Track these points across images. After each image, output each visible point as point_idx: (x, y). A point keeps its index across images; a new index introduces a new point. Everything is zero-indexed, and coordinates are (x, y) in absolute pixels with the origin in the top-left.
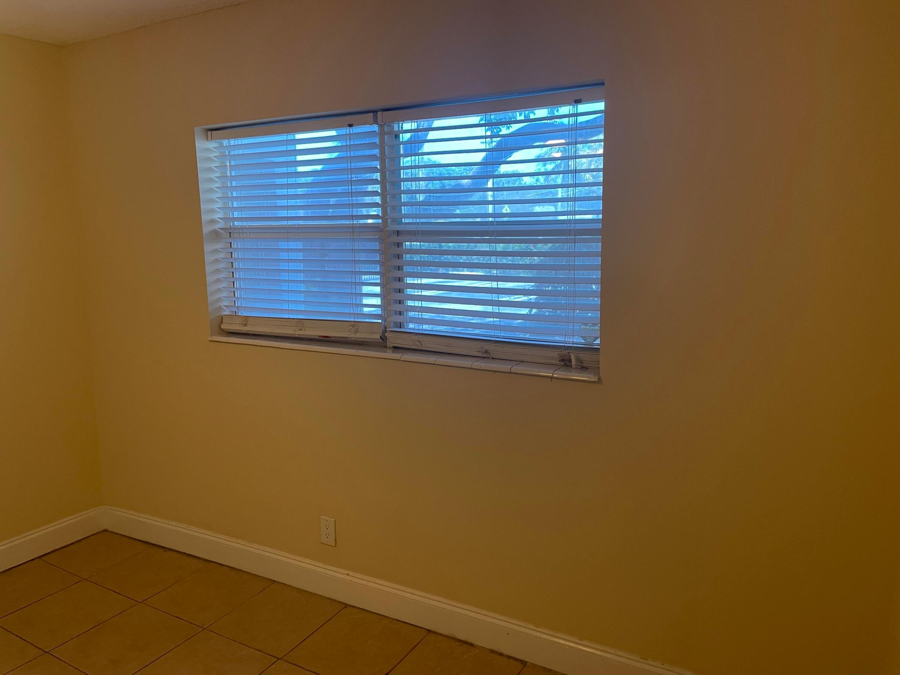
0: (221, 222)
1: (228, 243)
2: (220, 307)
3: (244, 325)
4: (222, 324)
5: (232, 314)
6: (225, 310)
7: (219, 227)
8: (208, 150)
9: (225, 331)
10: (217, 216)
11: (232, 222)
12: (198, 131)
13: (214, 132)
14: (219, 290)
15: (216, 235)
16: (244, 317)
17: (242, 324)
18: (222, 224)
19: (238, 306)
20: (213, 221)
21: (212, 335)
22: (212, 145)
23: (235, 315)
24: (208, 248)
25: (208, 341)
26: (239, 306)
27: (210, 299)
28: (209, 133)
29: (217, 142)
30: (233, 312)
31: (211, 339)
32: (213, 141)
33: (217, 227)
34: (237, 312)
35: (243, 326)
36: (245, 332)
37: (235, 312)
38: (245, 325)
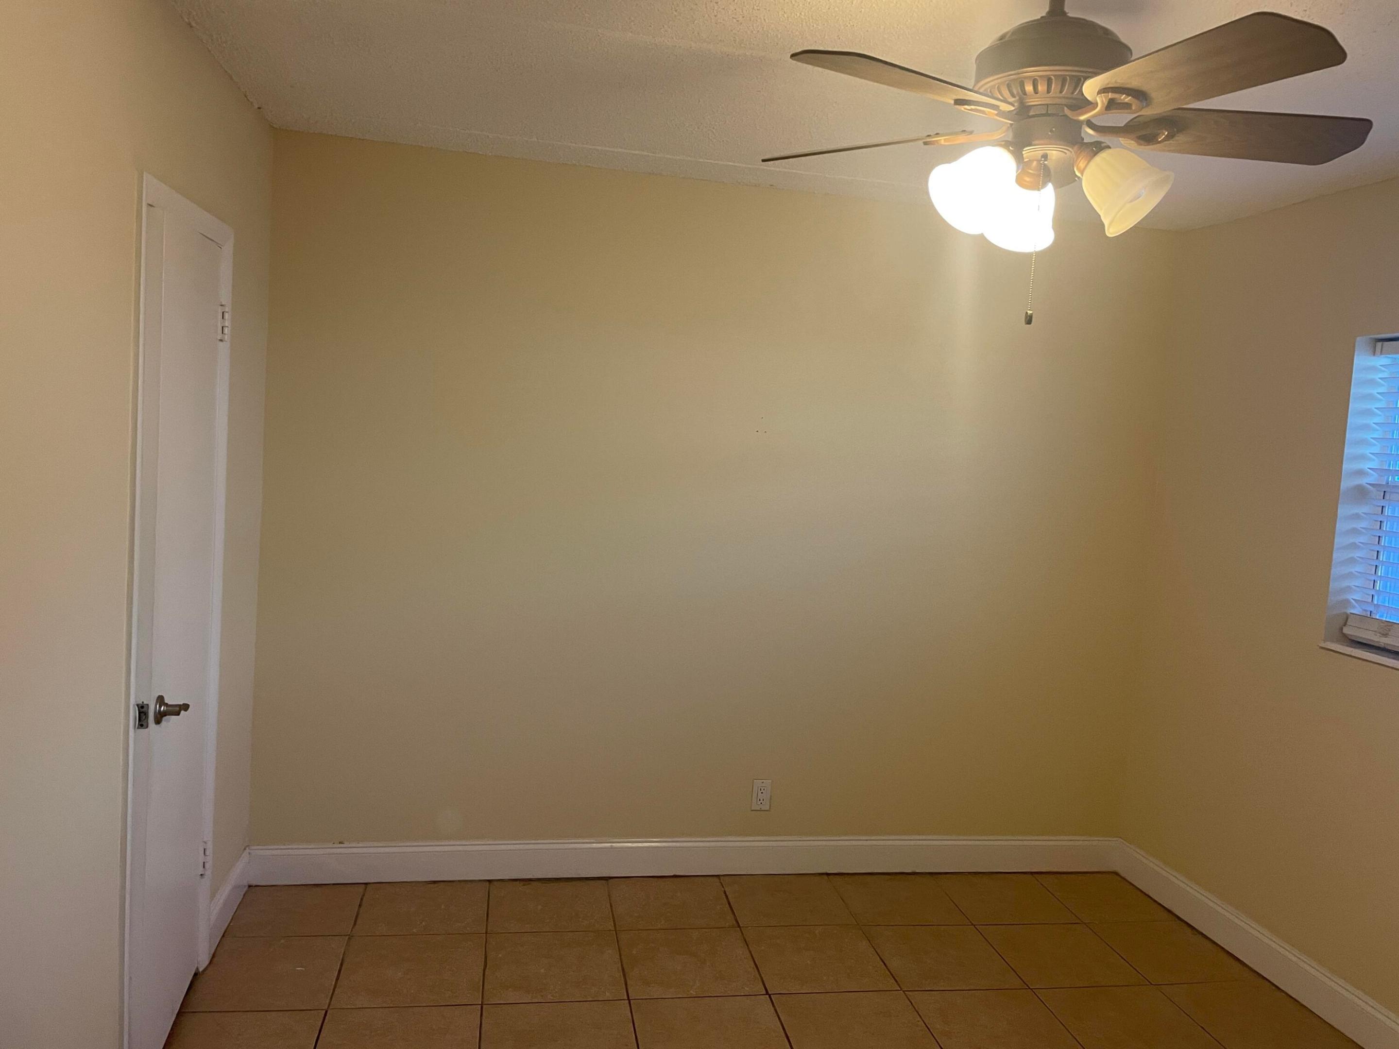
0: (1372, 475)
1: (1379, 506)
2: (1348, 601)
3: (1383, 634)
4: (1344, 626)
5: (1364, 614)
6: (1354, 607)
7: (1368, 482)
8: (1374, 369)
9: (1348, 638)
10: (1366, 466)
11: (1392, 476)
12: (1361, 342)
13: (1386, 343)
14: (1350, 575)
15: (1361, 493)
16: (1386, 623)
17: (1380, 633)
18: (1373, 478)
19: (1377, 604)
20: (1360, 473)
21: (1325, 641)
22: (1381, 361)
23: (1369, 616)
24: (1343, 510)
25: (1318, 648)
26: (1380, 605)
27: (1333, 585)
28: (1379, 344)
29: (1389, 358)
30: (1366, 611)
31: (1323, 645)
32: (1382, 356)
33: (1364, 481)
34: (1374, 613)
35: (1381, 635)
36: (1382, 645)
37: (1371, 612)
38: (1385, 635)
